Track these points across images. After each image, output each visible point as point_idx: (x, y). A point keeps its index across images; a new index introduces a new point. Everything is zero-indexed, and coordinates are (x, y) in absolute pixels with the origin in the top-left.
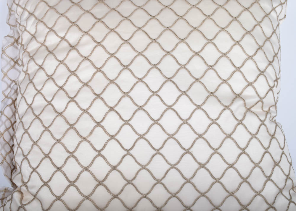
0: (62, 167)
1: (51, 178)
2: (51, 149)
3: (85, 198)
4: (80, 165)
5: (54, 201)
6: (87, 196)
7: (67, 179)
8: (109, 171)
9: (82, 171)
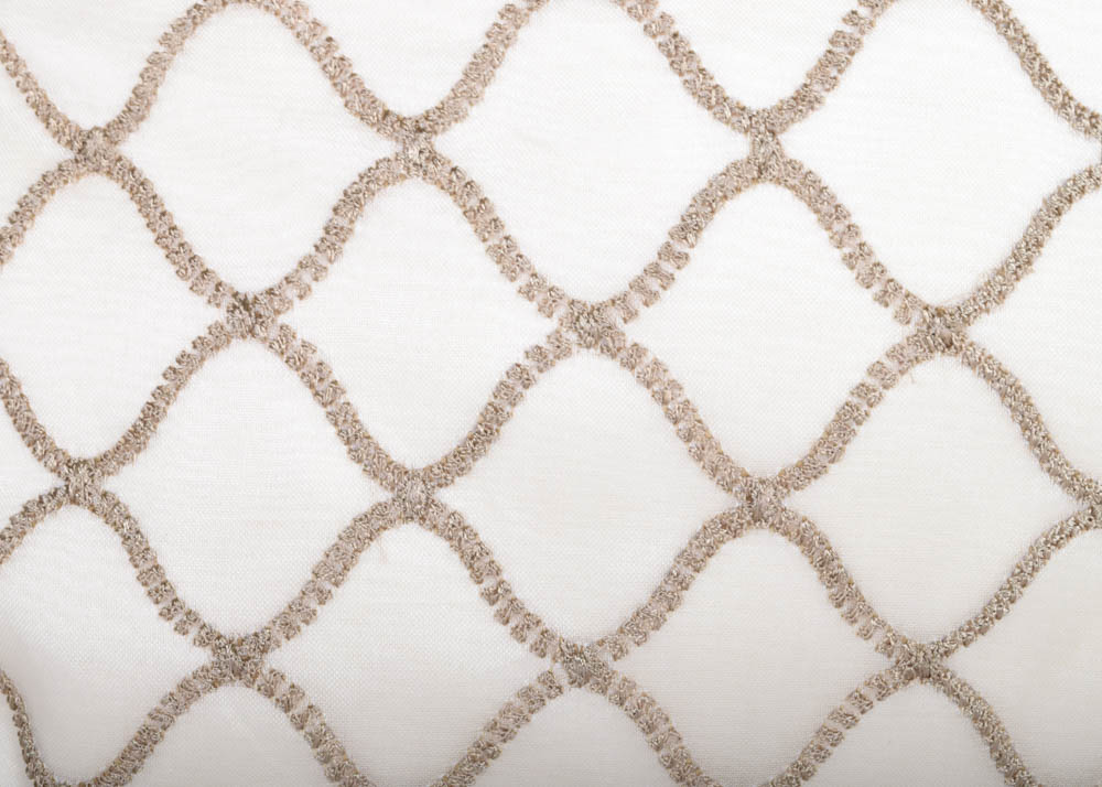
0: (291, 292)
1: (151, 415)
2: (155, 69)
3: (561, 676)
4: (523, 279)
5: (186, 693)
6: (582, 643)
7: (355, 438)
8: (876, 370)
9: (538, 354)
